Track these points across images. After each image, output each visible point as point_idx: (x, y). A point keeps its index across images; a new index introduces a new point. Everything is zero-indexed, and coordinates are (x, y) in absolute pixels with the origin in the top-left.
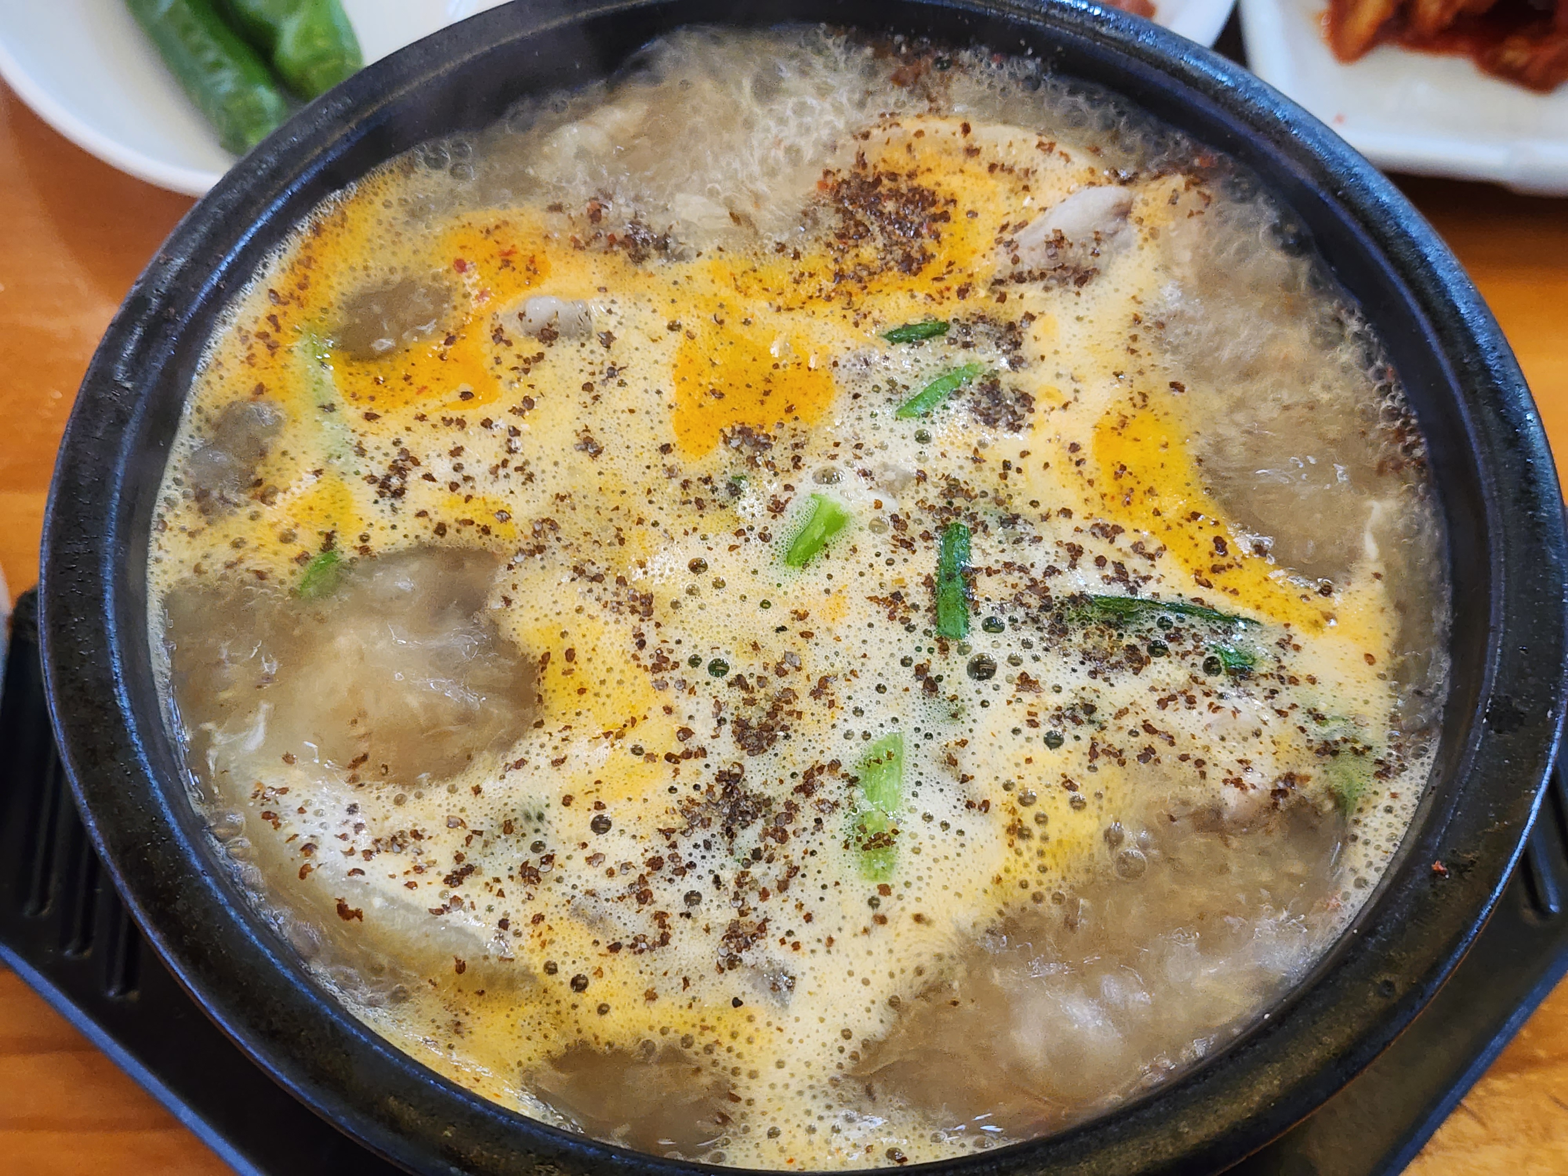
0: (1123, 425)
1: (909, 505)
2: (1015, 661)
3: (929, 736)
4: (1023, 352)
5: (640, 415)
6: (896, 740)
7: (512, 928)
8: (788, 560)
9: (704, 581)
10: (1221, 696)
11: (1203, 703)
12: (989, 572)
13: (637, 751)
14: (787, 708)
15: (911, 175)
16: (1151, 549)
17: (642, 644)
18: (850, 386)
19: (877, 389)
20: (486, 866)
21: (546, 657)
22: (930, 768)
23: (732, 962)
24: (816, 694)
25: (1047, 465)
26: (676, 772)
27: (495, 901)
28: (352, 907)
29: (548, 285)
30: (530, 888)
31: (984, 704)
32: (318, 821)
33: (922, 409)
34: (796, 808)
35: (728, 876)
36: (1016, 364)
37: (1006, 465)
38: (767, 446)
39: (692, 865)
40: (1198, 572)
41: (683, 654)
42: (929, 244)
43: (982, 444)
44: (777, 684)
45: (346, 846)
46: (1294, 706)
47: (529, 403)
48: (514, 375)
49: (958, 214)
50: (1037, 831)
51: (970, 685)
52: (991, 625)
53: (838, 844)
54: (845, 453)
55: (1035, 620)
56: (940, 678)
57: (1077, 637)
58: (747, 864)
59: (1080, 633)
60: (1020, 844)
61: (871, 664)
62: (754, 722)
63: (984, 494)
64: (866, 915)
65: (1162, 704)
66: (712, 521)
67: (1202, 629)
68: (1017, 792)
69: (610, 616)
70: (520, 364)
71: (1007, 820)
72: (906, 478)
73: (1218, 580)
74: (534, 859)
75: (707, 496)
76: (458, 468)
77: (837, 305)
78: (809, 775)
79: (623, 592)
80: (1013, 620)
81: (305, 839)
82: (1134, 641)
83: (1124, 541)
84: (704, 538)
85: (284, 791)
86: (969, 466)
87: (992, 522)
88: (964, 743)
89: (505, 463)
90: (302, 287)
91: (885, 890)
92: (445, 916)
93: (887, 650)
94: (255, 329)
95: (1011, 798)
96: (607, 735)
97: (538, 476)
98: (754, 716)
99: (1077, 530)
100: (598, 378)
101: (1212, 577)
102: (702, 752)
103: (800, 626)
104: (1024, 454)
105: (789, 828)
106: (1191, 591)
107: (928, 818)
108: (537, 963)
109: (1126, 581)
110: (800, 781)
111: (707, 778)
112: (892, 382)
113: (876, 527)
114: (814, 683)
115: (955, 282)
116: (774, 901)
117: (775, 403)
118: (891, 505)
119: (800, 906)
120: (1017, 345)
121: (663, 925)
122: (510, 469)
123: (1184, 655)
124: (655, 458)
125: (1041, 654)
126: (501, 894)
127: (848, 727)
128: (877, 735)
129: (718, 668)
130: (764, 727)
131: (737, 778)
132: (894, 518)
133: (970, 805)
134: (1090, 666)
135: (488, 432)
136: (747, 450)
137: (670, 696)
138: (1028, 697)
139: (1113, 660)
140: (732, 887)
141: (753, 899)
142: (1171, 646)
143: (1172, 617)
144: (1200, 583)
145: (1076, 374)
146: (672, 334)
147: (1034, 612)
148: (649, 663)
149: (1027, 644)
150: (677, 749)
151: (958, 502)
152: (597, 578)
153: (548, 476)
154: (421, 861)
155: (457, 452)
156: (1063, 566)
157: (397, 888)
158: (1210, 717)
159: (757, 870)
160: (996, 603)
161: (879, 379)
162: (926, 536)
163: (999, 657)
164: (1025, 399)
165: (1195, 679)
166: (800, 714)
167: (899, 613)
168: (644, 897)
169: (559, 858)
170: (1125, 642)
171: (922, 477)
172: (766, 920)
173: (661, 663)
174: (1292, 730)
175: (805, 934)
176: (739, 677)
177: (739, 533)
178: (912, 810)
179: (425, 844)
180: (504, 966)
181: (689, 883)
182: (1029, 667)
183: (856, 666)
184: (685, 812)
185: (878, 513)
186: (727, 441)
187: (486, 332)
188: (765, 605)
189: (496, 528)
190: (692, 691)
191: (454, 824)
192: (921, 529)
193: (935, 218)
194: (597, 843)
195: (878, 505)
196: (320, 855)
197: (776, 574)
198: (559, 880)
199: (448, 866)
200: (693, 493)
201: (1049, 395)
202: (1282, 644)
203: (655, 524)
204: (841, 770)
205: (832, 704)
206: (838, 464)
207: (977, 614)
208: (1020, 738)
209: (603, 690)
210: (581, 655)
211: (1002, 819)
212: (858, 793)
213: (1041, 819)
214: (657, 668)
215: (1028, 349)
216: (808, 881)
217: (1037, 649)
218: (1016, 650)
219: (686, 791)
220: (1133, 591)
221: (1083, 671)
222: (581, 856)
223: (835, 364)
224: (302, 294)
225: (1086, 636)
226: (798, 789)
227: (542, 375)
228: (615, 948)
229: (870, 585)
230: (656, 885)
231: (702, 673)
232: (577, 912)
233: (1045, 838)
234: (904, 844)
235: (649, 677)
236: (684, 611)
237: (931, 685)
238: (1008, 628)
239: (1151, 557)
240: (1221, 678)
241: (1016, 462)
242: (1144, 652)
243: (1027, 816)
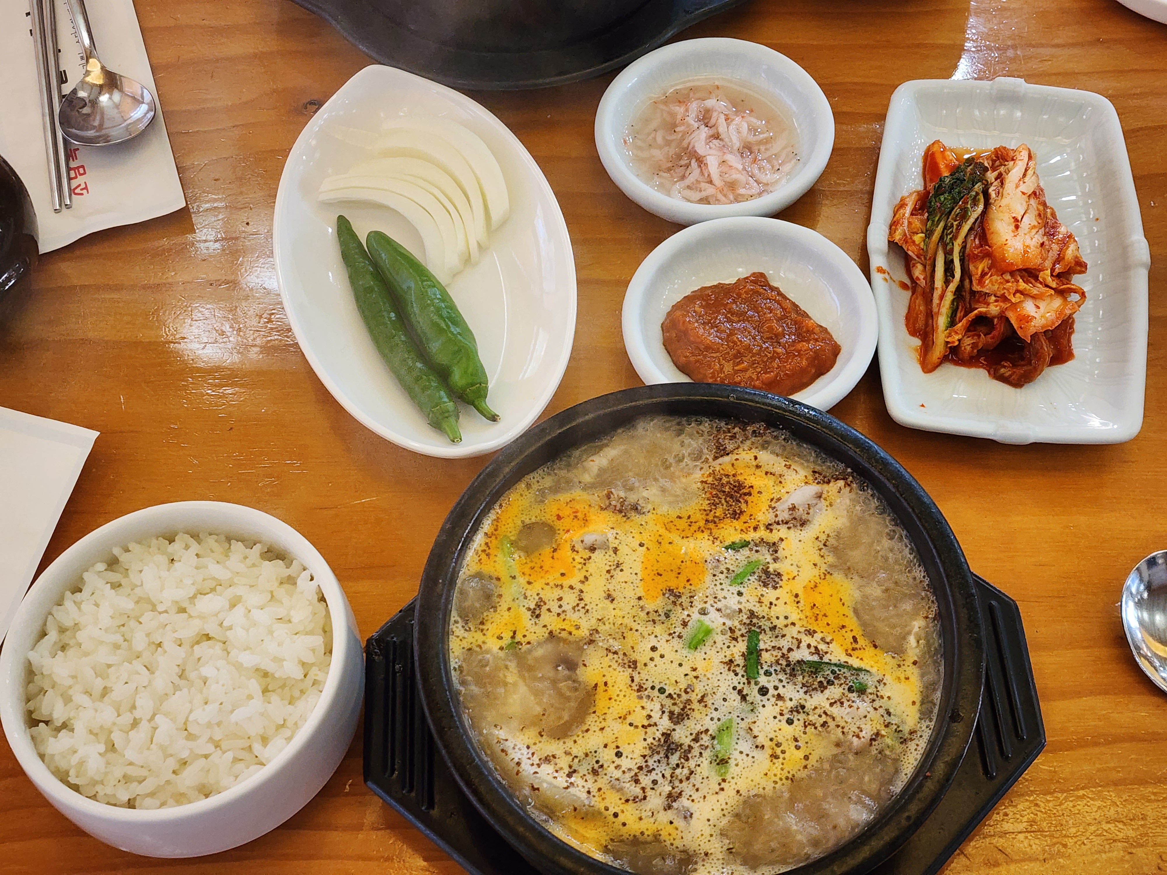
0: (816, 586)
1: (737, 623)
2: (776, 688)
3: (742, 719)
4: (779, 554)
5: (629, 583)
6: (731, 720)
7: (592, 794)
8: (690, 647)
9: (656, 655)
10: (853, 702)
11: (846, 704)
12: (767, 650)
13: (631, 725)
14: (688, 707)
15: (734, 475)
16: (828, 640)
17: (633, 681)
18: (711, 571)
19: (722, 573)
20: (580, 770)
21: (596, 685)
22: (742, 733)
23: (670, 807)
24: (700, 701)
25: (786, 603)
26: (646, 733)
27: (585, 784)
28: (536, 787)
29: (591, 527)
30: (596, 778)
31: (764, 706)
32: (520, 752)
33: (739, 581)
34: (692, 748)
35: (668, 775)
36: (775, 560)
37: (771, 603)
38: (680, 597)
39: (654, 769)
40: (846, 650)
41: (649, 684)
42: (743, 506)
43: (762, 595)
44: (684, 697)
45: (531, 762)
46: (881, 707)
47: (586, 578)
48: (580, 566)
49: (754, 492)
50: (782, 756)
51: (759, 697)
52: (767, 673)
53: (708, 762)
54: (711, 601)
55: (784, 671)
56: (747, 695)
57: (800, 678)
58: (674, 769)
59: (801, 677)
60: (775, 761)
61: (721, 689)
62: (676, 712)
63: (763, 617)
64: (717, 788)
65: (831, 705)
66: (659, 629)
67: (848, 674)
68: (775, 742)
69: (620, 669)
70: (582, 561)
71: (770, 752)
72: (734, 611)
73: (856, 653)
74: (596, 766)
75: (657, 619)
76: (560, 606)
77: (706, 535)
78: (698, 734)
79: (625, 658)
80: (775, 670)
81: (516, 760)
82: (823, 679)
83: (818, 636)
84: (656, 636)
85: (507, 740)
86: (758, 605)
87: (767, 629)
88: (755, 722)
89: (578, 605)
90: (496, 530)
91: (724, 780)
92: (569, 790)
93: (727, 683)
94: (480, 549)
95: (773, 744)
96: (620, 718)
97: (590, 611)
98: (677, 710)
99: (799, 632)
100: (613, 568)
101: (852, 653)
102: (655, 724)
103: (695, 674)
104: (778, 599)
105: (690, 756)
106: (844, 658)
107: (741, 752)
108: (602, 807)
109: (819, 654)
110: (693, 737)
111: (658, 735)
112: (728, 569)
113: (723, 633)
114: (699, 697)
115: (753, 523)
116: (685, 784)
117: (683, 578)
118: (729, 623)
119: (694, 786)
120: (776, 552)
121: (644, 792)
122: (580, 608)
123: (841, 685)
124: (635, 602)
125: (786, 684)
126: (586, 781)
127: (712, 716)
128: (723, 719)
129: (662, 691)
130: (679, 714)
131: (669, 735)
132: (730, 629)
133: (757, 747)
134: (805, 689)
135: (572, 591)
136: (672, 598)
137: (644, 702)
138: (780, 703)
139: (814, 687)
140: (669, 778)
141: (677, 783)
142: (836, 682)
143: (836, 669)
144: (847, 655)
145: (799, 565)
146: (641, 548)
147: (784, 667)
148: (636, 688)
149: (781, 681)
150: (646, 723)
151: (755, 621)
152: (615, 653)
153: (594, 610)
154: (557, 768)
155: (560, 599)
156: (794, 647)
157: (550, 778)
158: (848, 710)
159: (678, 771)
160: (769, 663)
161: (723, 568)
162: (742, 636)
163: (770, 686)
164: (779, 575)
165: (844, 694)
166: (693, 710)
167: (732, 668)
168: (637, 781)
169: (605, 766)
170: (819, 680)
171: (740, 611)
172: (682, 791)
173: (640, 689)
174: (879, 716)
175: (696, 796)
176: (670, 694)
177: (670, 634)
178: (735, 749)
179: (557, 761)
180: (591, 809)
181: (653, 776)
182: (781, 691)
183: (715, 690)
184: (650, 748)
185: (724, 627)
186: (664, 594)
187: (568, 547)
188: (680, 665)
189: (574, 632)
190: (652, 700)
191: (567, 753)
192: (740, 633)
193: (745, 494)
194: (618, 761)
195: (724, 624)
196: (522, 765)
197: (685, 652)
198: (606, 774)
199: (567, 770)
200: (652, 617)
201: (788, 574)
202: (879, 681)
203: (637, 630)
204: (709, 733)
205: (706, 706)
206: (708, 606)
207: (762, 668)
208: (777, 720)
209: (618, 699)
210: (610, 684)
211: (768, 751)
212: (716, 742)
213: (783, 752)
214: (639, 691)
215: (780, 554)
216: (697, 776)
217: (784, 683)
218: (777, 683)
219: (650, 740)
220: (821, 658)
221: (802, 691)
222: (613, 766)
223: (706, 561)
224: (496, 533)
225: (804, 677)
226: (693, 740)
227: (591, 567)
228: (627, 801)
229: (721, 657)
230: (641, 777)
231: (656, 693)
232: (613, 787)
233: (784, 759)
234: (732, 762)
235: (636, 694)
236: (648, 667)
237: (744, 698)
238: (774, 675)
239: (828, 643)
240: (854, 694)
241: (774, 602)
242: (825, 684)
243: (778, 751)
